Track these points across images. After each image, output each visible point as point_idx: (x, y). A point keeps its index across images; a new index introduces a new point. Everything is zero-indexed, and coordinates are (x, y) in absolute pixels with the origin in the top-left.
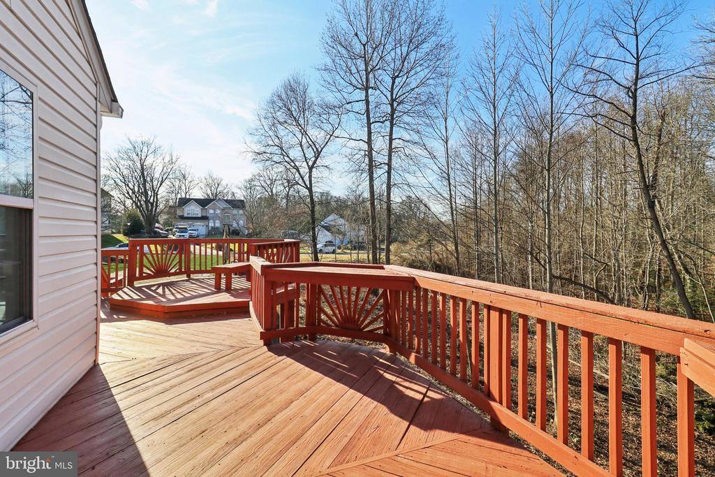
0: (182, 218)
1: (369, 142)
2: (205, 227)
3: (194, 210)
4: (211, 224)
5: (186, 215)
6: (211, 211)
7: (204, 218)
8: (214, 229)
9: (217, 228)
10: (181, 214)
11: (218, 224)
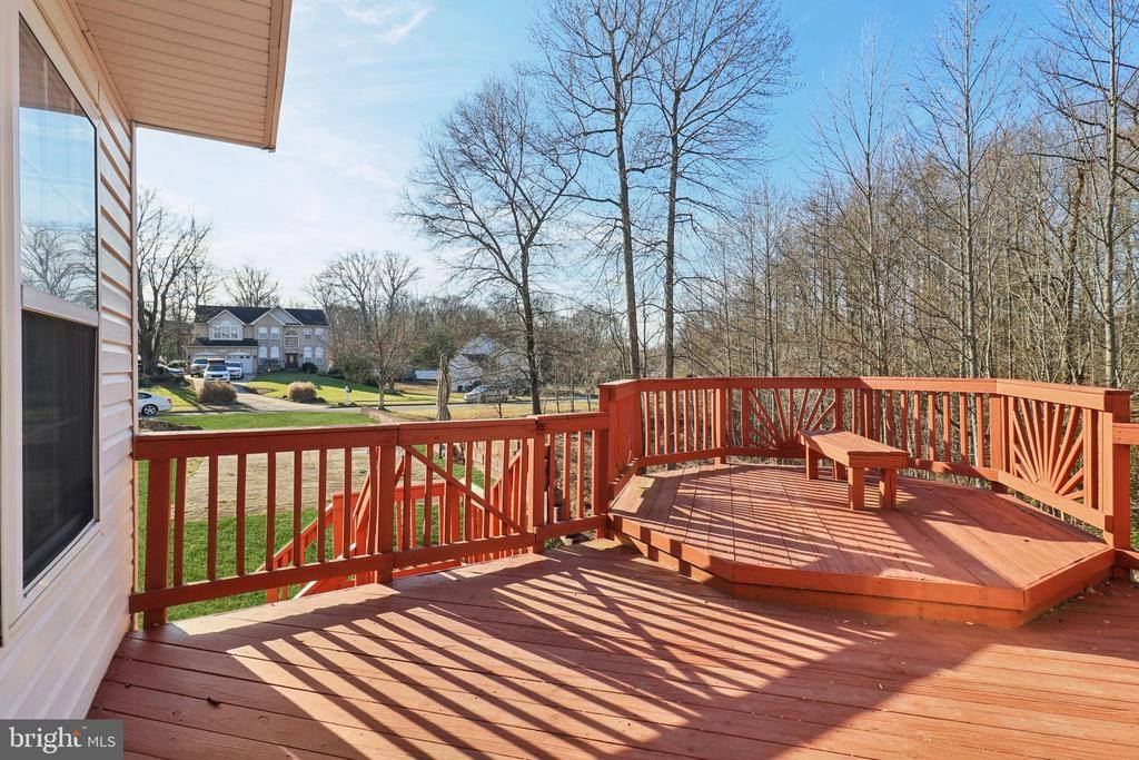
0: (205, 342)
1: (624, 203)
2: (251, 359)
3: (230, 327)
4: (263, 354)
5: (212, 338)
6: (263, 330)
7: (250, 343)
8: (269, 362)
9: (275, 361)
10: (202, 335)
11: (275, 354)
